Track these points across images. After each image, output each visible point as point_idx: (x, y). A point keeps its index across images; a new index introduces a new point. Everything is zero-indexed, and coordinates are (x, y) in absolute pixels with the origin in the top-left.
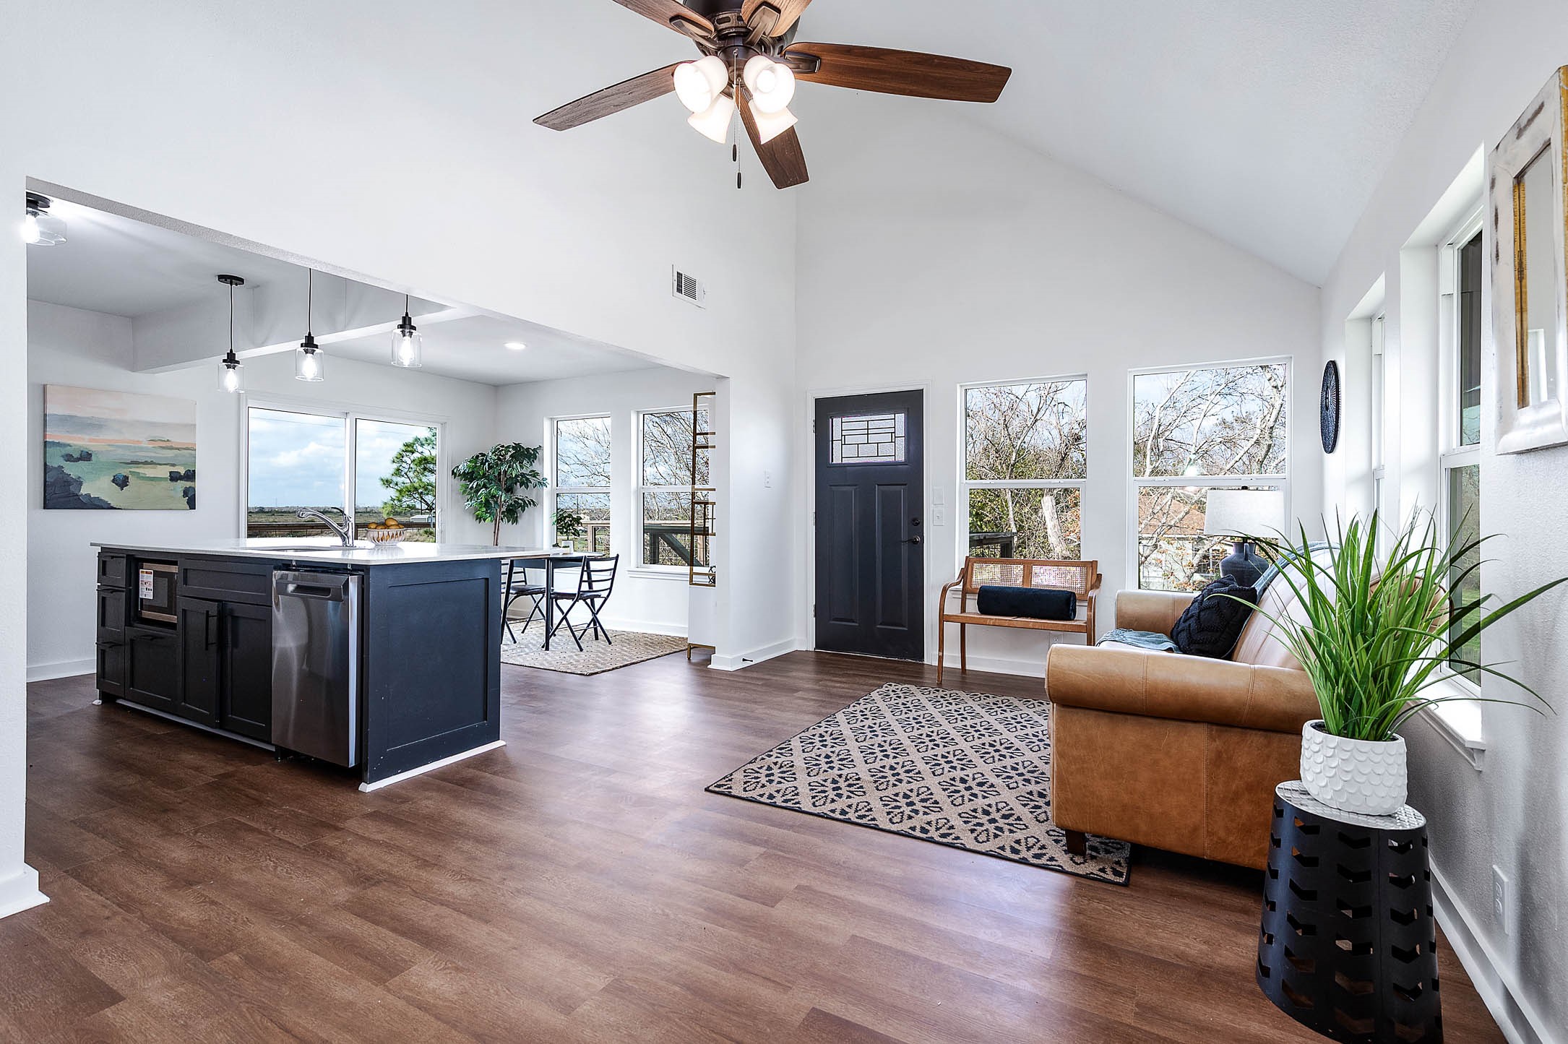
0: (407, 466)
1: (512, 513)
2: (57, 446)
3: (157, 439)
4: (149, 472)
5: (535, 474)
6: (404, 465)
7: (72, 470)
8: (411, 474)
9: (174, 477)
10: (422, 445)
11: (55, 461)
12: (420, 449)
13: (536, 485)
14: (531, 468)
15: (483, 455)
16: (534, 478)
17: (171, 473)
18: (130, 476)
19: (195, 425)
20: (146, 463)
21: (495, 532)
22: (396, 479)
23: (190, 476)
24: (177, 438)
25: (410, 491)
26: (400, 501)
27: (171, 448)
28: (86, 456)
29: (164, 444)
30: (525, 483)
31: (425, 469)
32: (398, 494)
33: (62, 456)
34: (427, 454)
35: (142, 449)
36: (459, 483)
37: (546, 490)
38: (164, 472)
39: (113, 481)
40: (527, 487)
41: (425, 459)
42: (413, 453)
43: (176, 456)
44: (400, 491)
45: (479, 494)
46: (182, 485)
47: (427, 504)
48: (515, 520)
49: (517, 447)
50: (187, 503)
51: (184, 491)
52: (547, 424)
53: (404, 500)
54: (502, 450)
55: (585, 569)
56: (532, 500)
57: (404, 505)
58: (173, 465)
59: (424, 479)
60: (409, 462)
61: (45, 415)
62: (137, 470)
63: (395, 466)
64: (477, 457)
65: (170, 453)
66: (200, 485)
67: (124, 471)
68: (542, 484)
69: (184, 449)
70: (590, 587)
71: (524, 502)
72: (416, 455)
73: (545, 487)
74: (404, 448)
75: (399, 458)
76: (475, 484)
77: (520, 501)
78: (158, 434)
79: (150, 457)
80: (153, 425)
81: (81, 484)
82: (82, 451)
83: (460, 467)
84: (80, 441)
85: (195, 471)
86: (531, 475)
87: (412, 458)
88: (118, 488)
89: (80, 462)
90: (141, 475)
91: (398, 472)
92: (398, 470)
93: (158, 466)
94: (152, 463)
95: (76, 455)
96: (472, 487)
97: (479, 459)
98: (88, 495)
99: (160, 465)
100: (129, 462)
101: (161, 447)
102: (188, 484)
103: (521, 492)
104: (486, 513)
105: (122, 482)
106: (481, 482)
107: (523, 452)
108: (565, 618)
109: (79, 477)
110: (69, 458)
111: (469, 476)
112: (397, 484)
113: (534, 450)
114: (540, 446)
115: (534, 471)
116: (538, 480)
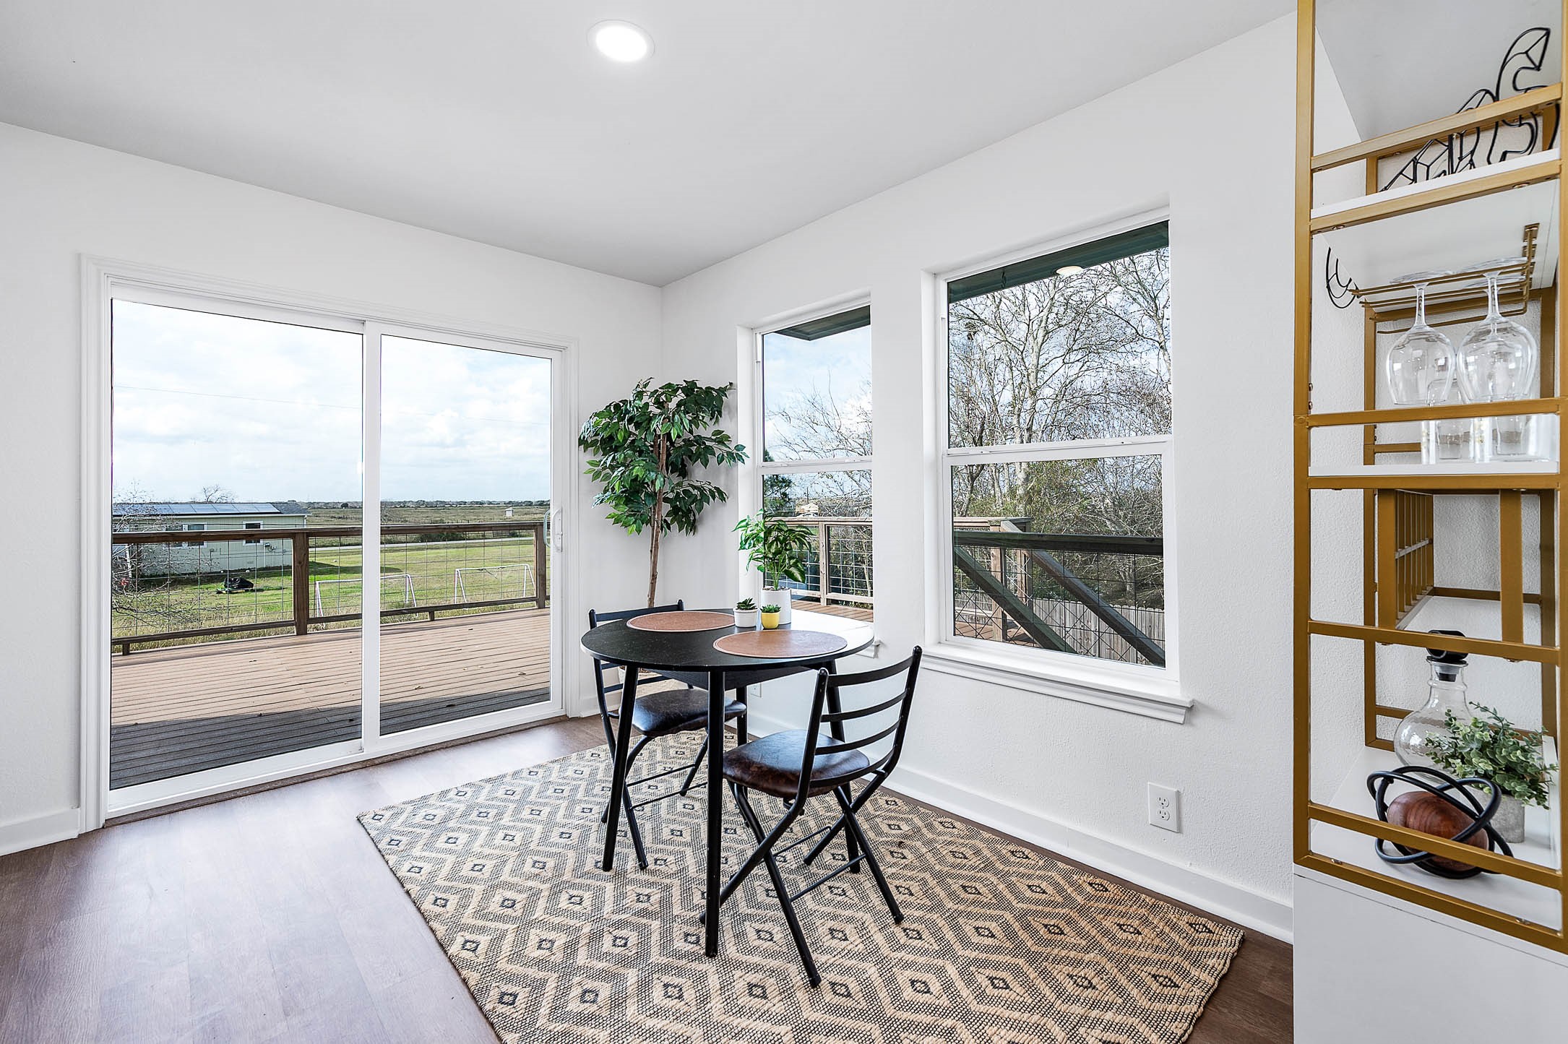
1: (685, 514)
5: (722, 439)
13: (722, 459)
14: (714, 427)
16: (720, 446)
21: (651, 551)
30: (705, 455)
36: (590, 459)
37: (741, 469)
40: (708, 463)
48: (692, 527)
49: (690, 388)
52: (742, 341)
55: (825, 711)
56: (717, 489)
68: (736, 456)
70: (837, 732)
71: (702, 494)
73: (740, 463)
77: (695, 492)
86: (714, 441)
103: (700, 474)
107: (699, 395)
108: (764, 855)
113: (720, 392)
114: (731, 384)
115: (720, 432)
116: (728, 449)
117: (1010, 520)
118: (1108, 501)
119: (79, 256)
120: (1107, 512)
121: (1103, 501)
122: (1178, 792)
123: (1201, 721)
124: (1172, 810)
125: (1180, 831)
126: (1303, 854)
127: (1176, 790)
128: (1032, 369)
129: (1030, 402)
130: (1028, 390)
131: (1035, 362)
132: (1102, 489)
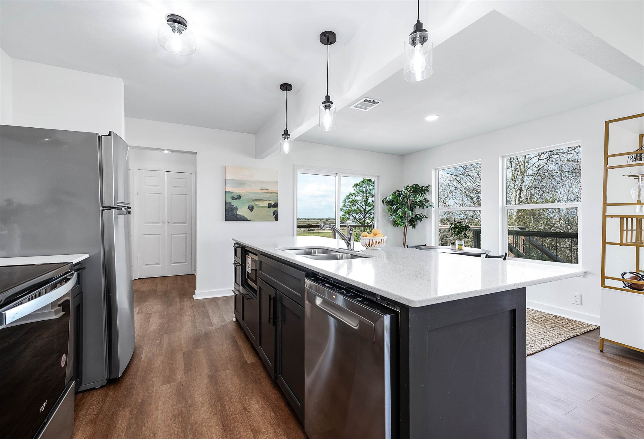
0: (347, 204)
1: (413, 222)
2: (229, 193)
3: (263, 189)
4: (261, 204)
5: (426, 201)
6: (346, 203)
7: (234, 203)
8: (348, 207)
9: (270, 206)
10: (352, 196)
11: (229, 200)
12: (351, 197)
13: (428, 207)
14: (424, 198)
15: (399, 191)
16: (426, 203)
17: (269, 204)
18: (254, 206)
19: (277, 182)
20: (260, 200)
21: (404, 233)
22: (344, 208)
23: (276, 205)
24: (271, 189)
25: (348, 212)
26: (345, 216)
27: (269, 193)
28: (239, 197)
29: (266, 191)
30: (421, 205)
31: (353, 204)
32: (344, 213)
33: (231, 198)
34: (353, 199)
35: (258, 194)
36: (386, 207)
37: (433, 209)
38: (266, 204)
39: (248, 208)
40: (423, 208)
41: (353, 200)
42: (349, 199)
43: (271, 196)
44: (345, 212)
45: (398, 212)
46: (273, 209)
47: (353, 217)
48: (414, 226)
49: (416, 186)
50: (275, 218)
51: (274, 212)
52: (433, 172)
53: (347, 215)
54: (408, 188)
56: (425, 215)
57: (346, 217)
58: (270, 200)
59: (353, 208)
60: (348, 202)
61: (225, 180)
62: (256, 203)
63: (344, 203)
64: (396, 192)
65: (268, 195)
66: (280, 209)
67: (252, 204)
68: (431, 206)
69: (273, 193)
71: (421, 216)
72: (350, 200)
73: (432, 208)
74: (346, 197)
75: (345, 201)
76: (395, 207)
77: (419, 216)
78: (264, 186)
79: (261, 197)
80: (262, 182)
81: (237, 209)
82: (237, 195)
83: (387, 198)
84: (237, 191)
85: (277, 203)
86: (424, 201)
87: (349, 201)
88: (250, 211)
89: (237, 200)
90: (258, 205)
91: (344, 206)
92: (344, 205)
93: (264, 201)
94: (262, 200)
95: (236, 197)
96: (394, 209)
97: (398, 194)
98: (240, 215)
99: (265, 200)
100: (254, 199)
101: (265, 192)
102: (275, 209)
103: (418, 211)
104: (401, 222)
105: (251, 209)
106: (399, 206)
107: (420, 188)
109: (237, 207)
110: (233, 198)
111: (391, 203)
112: (344, 210)
113: (426, 187)
114: (429, 185)
115: (426, 199)
116: (429, 204)
117: (518, 227)
118: (562, 221)
119: (294, 165)
120: (561, 226)
121: (559, 222)
122: (581, 295)
123: (588, 276)
124: (579, 299)
125: (581, 305)
126: (603, 285)
127: (580, 294)
128: (522, 162)
129: (521, 177)
130: (520, 172)
131: (524, 159)
132: (559, 216)
